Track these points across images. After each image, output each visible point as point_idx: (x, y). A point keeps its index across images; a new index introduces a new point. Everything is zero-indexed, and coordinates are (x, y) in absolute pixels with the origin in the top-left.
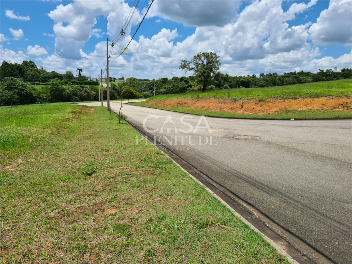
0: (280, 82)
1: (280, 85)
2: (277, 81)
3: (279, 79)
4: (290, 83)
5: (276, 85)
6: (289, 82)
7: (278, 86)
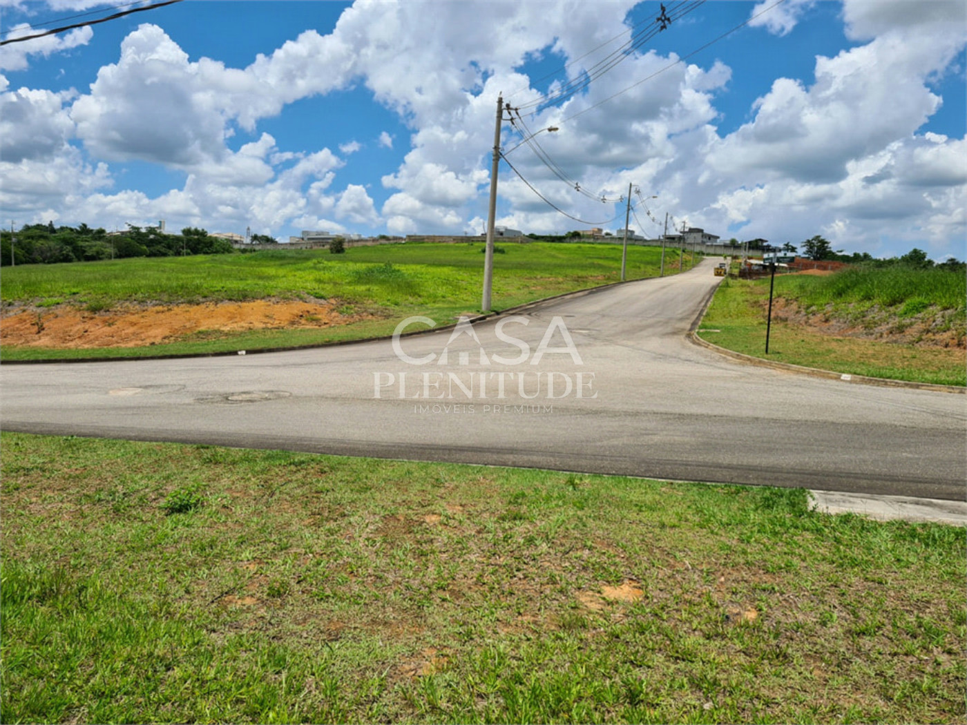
0: (20, 252)
1: (22, 263)
2: (13, 249)
3: (19, 243)
4: (51, 257)
5: (10, 264)
6: (49, 254)
7: (16, 264)
